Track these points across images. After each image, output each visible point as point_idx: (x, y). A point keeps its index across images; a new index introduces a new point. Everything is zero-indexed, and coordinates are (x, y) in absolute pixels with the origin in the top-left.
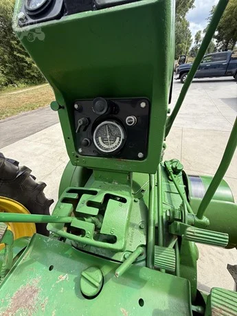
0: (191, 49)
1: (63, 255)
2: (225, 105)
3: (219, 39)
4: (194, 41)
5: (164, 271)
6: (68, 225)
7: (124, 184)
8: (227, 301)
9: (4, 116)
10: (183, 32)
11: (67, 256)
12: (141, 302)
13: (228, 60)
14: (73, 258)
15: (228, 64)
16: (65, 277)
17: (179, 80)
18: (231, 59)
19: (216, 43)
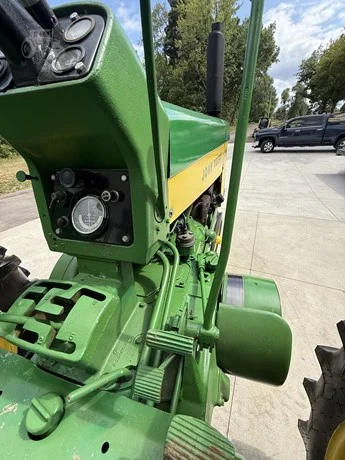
0: (276, 110)
1: (21, 375)
2: (321, 183)
3: (313, 99)
4: (280, 100)
5: (151, 403)
6: (20, 326)
7: (112, 278)
8: (186, 431)
9: (14, 188)
10: (266, 89)
11: (25, 378)
12: (105, 447)
13: (324, 125)
14: (32, 381)
15: (324, 130)
16: (12, 408)
17: (259, 149)
18: (328, 124)
19: (309, 104)
